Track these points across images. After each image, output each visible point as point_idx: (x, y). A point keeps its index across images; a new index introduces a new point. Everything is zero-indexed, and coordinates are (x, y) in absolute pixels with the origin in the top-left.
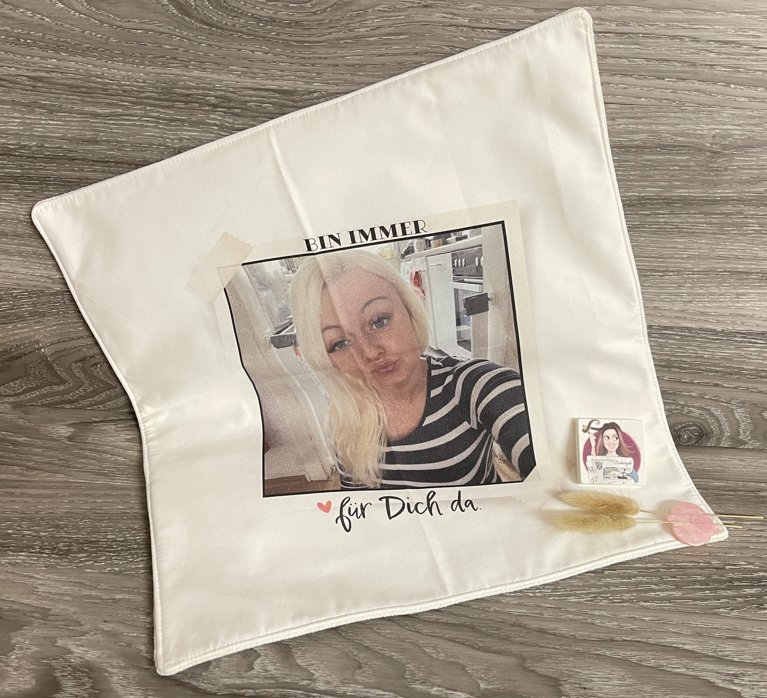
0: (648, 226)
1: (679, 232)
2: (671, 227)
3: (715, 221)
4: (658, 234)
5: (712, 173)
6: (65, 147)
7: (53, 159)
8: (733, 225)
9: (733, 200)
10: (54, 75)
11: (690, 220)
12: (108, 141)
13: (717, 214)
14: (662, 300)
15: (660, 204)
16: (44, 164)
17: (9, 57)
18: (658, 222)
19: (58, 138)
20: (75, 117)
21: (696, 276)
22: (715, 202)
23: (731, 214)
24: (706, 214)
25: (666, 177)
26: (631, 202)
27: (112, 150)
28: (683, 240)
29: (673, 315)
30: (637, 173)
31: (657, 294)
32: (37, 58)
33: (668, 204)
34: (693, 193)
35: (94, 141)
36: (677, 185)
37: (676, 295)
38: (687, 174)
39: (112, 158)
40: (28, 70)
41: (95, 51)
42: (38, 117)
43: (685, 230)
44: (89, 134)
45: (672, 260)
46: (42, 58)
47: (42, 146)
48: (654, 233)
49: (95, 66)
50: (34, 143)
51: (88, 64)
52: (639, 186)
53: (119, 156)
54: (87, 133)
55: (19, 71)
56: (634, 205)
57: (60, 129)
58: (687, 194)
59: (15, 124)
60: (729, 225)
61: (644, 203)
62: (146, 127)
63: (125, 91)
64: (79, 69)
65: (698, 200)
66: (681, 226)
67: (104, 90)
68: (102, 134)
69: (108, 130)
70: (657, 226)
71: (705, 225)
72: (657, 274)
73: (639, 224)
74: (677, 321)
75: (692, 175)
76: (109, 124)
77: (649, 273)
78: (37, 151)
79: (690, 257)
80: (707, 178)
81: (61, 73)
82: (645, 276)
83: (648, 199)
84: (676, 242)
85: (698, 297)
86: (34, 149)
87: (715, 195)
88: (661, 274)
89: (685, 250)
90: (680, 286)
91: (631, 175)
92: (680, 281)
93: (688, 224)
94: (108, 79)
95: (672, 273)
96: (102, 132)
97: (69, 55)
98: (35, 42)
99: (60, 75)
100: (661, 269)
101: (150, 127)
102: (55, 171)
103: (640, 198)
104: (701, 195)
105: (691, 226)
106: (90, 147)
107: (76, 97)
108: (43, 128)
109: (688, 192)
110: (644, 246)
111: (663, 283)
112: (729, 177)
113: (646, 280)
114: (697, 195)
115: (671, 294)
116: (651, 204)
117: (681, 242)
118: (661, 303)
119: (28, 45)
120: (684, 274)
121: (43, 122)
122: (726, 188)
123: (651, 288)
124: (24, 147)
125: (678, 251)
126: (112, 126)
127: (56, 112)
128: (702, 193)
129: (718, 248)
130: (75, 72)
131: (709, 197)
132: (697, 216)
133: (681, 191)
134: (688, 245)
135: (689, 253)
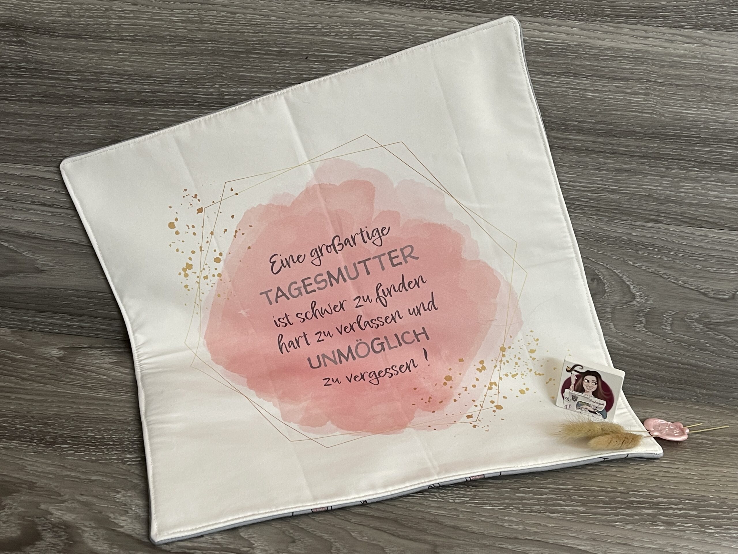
0: (156, 82)
1: (130, 75)
2: (137, 81)
3: (104, 84)
4: (147, 75)
5: (116, 124)
6: (647, 167)
7: (661, 157)
8: (89, 81)
9: (94, 102)
10: (638, 223)
11: (124, 86)
12: (608, 170)
13: (104, 90)
14: (132, 12)
15: (150, 101)
16: (671, 153)
17: (672, 238)
18: (148, 85)
19: (651, 175)
20: (630, 191)
21: (108, 35)
22: (109, 101)
23: (93, 90)
24: (112, 91)
25: (149, 123)
26: (173, 103)
27: (605, 163)
28: (126, 68)
31: (136, 18)
32: (648, 236)
33: (144, 101)
34: (126, 109)
35: (619, 171)
37: (121, 18)
38: (135, 124)
39: (607, 157)
40: (659, 228)
41: (597, 239)
42: (662, 192)
43: (126, 77)
44: (623, 177)
45: (131, 50)
46: (644, 236)
47: (667, 168)
48: (150, 76)
49: (602, 229)
50: (675, 171)
51: (607, 230)
53: (601, 158)
54: (624, 177)
55: (666, 227)
56: (170, 100)
57: (646, 182)
59: (685, 187)
60: (92, 81)
61: (163, 102)
62: (570, 181)
63: (581, 209)
64: (616, 227)
65: (121, 103)
66: (130, 81)
67: (599, 211)
68: (611, 177)
69: (605, 179)
70: (149, 81)
71: (111, 81)
72: (141, 38)
73: (164, 84)
75: (130, 123)
76: (602, 185)
77: (147, 38)
78: (674, 165)
79: (116, 53)
80: (119, 121)
81: (632, 225)
82: (150, 36)
83: (160, 105)
84: (131, 67)
85: (101, 14)
86: (676, 167)
87: (109, 106)
88: (137, 38)
89: (122, 60)
90: (120, 25)
92: (120, 30)
93: (125, 82)
94: (594, 218)
95: (128, 38)
96: (610, 178)
97: (620, 237)
98: (646, 248)
99: (633, 223)
100: (138, 42)
101: (567, 181)
102: (663, 147)
103: (166, 106)
104: (119, 107)
105: (122, 81)
106: (625, 166)
107: (625, 206)
108: (661, 183)
109: (130, 109)
111: (134, 29)
112: (102, 120)
113: (148, 32)
114: (123, 107)
115: (125, 18)
116: (157, 101)
117: (127, 66)
118: (131, 9)
119: (652, 246)
120: (118, 36)
121: (659, 188)
122: (102, 111)
123: (144, 24)
124: (685, 168)
125: (128, 59)
126: (601, 182)
127: (646, 195)
128: (120, 109)
129: (96, 60)
130: (618, 224)
131: (114, 105)
132: (119, 89)
133: (136, 111)
134: (120, 64)
135: (118, 57)
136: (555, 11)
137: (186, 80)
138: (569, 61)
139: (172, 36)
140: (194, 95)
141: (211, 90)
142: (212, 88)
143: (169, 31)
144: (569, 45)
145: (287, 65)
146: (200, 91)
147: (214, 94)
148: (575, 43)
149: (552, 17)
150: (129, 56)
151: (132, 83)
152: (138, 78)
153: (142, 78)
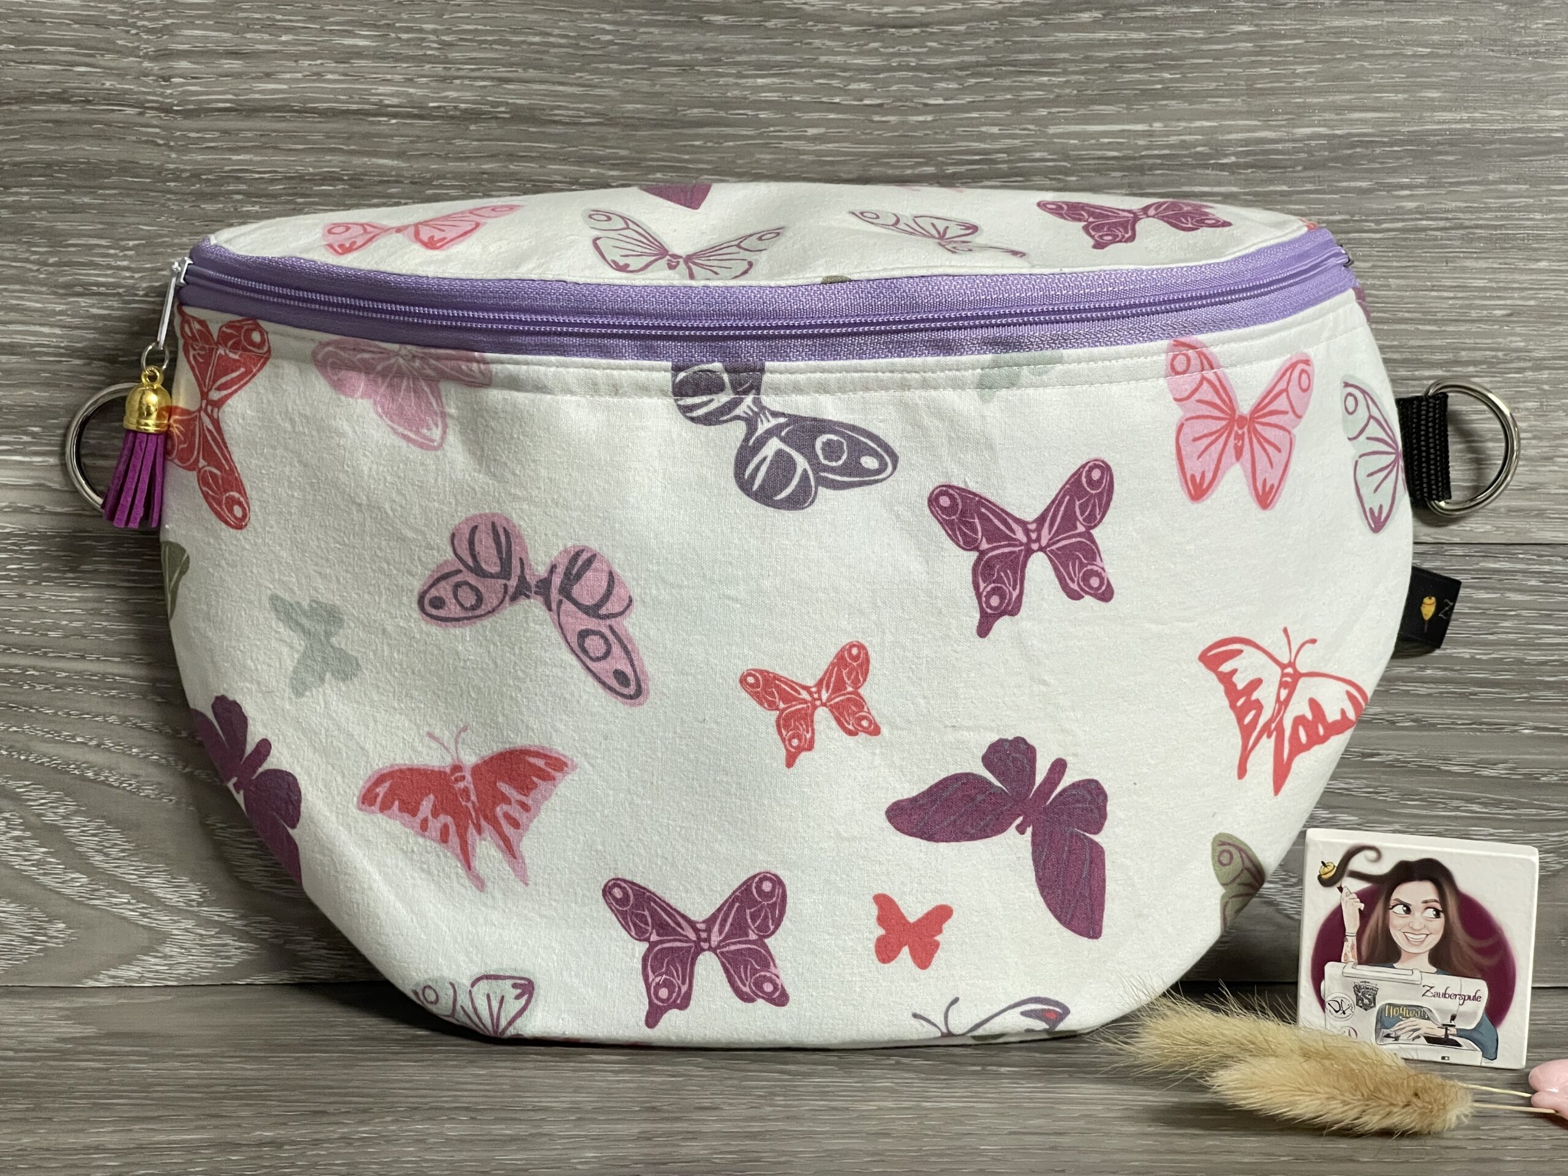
0: (1373, 226)
1: (1469, 240)
2: (1442, 224)
11: (1492, 202)
15: (1396, 156)
18: (1401, 211)
21: (1545, 375)
24: (1534, 181)
25: (1399, 78)
26: (1310, 153)
28: (1482, 264)
30: (1314, 68)
33: (1417, 155)
34: (1484, 121)
36: (1432, 99)
38: (1455, 68)
43: (1483, 233)
45: (1463, 327)
48: (1396, 245)
52: (1324, 108)
56: (1322, 165)
58: (1468, 126)
61: (1350, 156)
65: (1502, 141)
66: (1467, 219)
70: (1400, 225)
71: (1538, 216)
73: (1346, 221)
74: (1519, 524)
75: (1470, 70)
79: (1515, 313)
80: (1512, 76)
83: (1362, 144)
84: (1464, 269)
87: (1548, 126)
89: (1495, 292)
91: (1298, 76)
93: (1488, 215)
95: (1471, 369)
100: (1438, 357)
103: (1335, 143)
105: (1496, 218)
116: (1371, 159)
117: (1481, 270)
125: (1475, 298)
128: (1508, 120)
131: (1529, 130)
132: (1511, 188)
133: (1448, 116)
134: (1502, 276)
135: (1509, 302)
140: (1235, 189)
150: (1470, 307)
151: (1461, 215)
152: (1438, 233)
153: (1422, 235)
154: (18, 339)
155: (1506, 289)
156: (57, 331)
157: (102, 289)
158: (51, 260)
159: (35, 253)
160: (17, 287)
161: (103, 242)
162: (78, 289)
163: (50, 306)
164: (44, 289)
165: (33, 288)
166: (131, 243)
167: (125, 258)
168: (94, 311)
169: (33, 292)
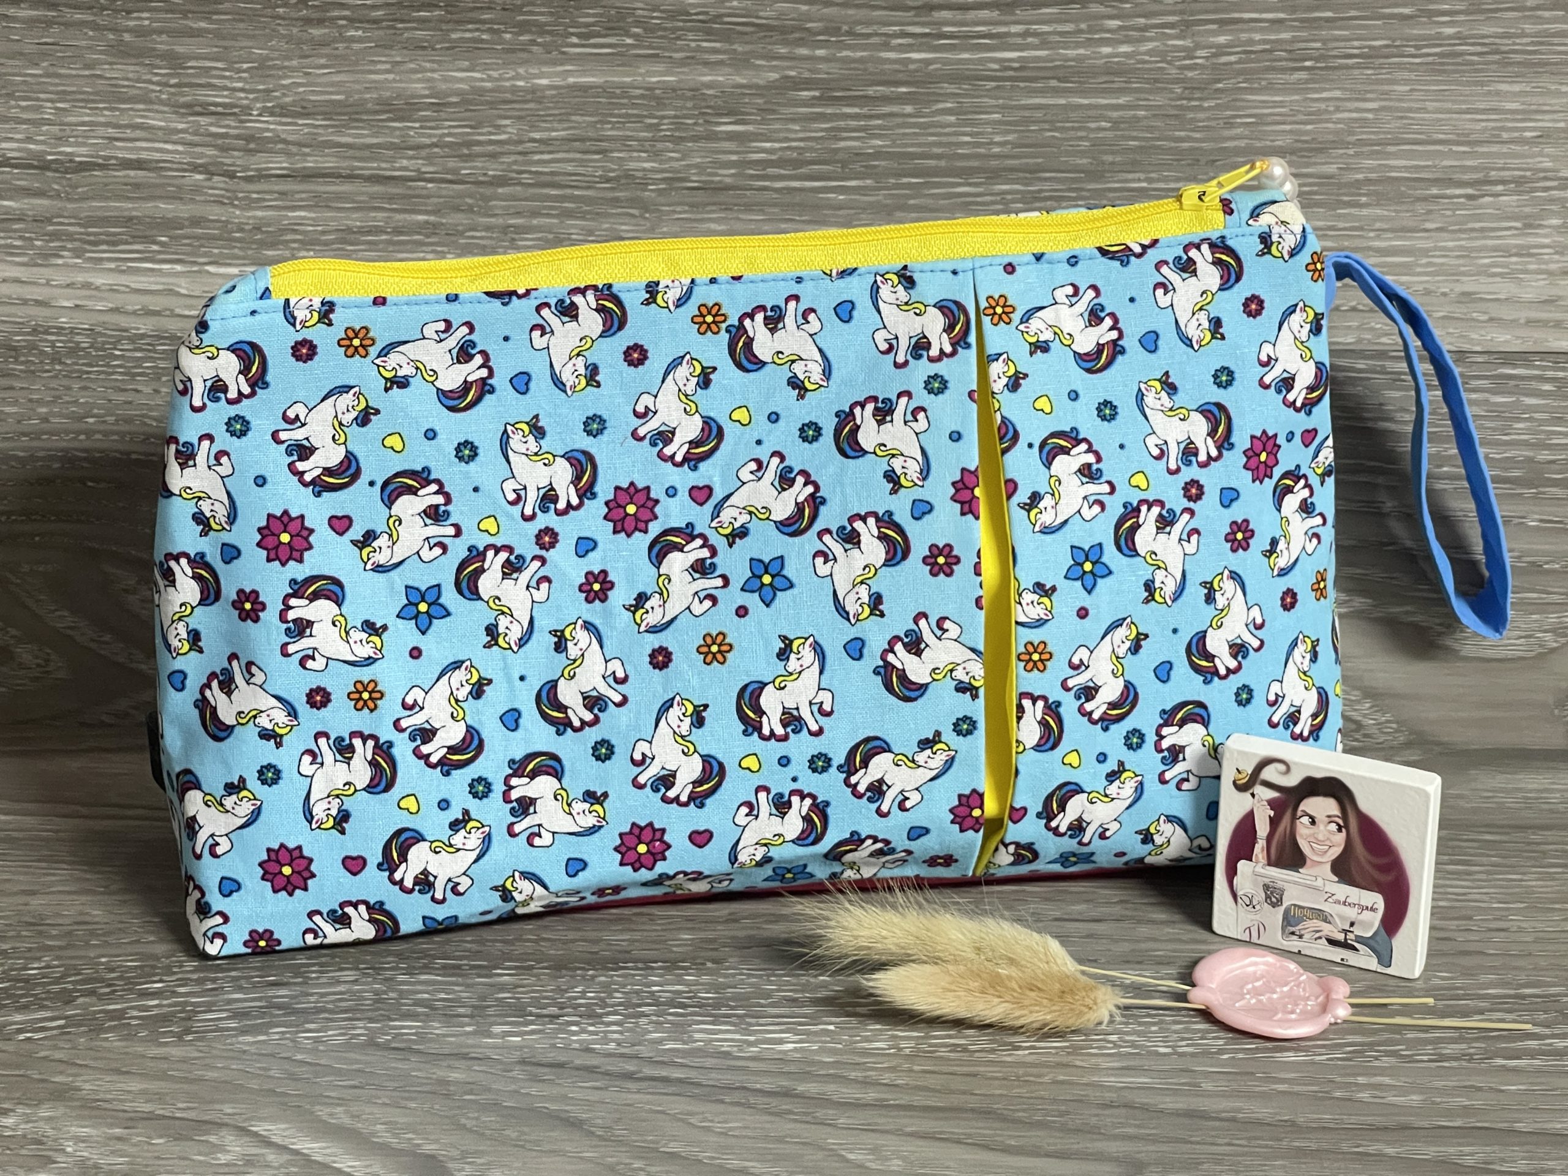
0: (1412, 50)
2: (1479, 49)
4: (1444, 71)
11: (1528, 27)
14: (1484, 272)
18: (1439, 36)
28: (1516, 88)
29: (1523, 315)
31: (1467, 254)
37: (1523, 252)
43: (1518, 58)
45: (1495, 148)
48: (1434, 69)
66: (1506, 44)
70: (1438, 50)
72: (1458, 192)
73: (1387, 46)
74: (1538, 334)
77: (1435, 191)
79: (1545, 136)
82: (1425, 199)
84: (1498, 93)
88: (1470, 191)
89: (1527, 114)
92: (1527, 210)
93: (1525, 40)
95: (1500, 188)
100: (1466, 177)
105: (1533, 43)
110: (1410, 110)
111: (1479, 218)
113: (1430, 212)
115: (1507, 252)
117: (1512, 94)
118: (1483, 279)
120: (1536, 190)
123: (1445, 235)
125: (1507, 120)
132: (1547, 14)
134: (1534, 100)
135: (1540, 124)
136: (139, 355)
137: (1308, 64)
138: (70, 206)
139: (1349, 204)
140: (1282, 15)
141: (1222, 39)
142: (1219, 46)
143: (1359, 218)
144: (78, 253)
145: (967, 139)
146: (1262, 30)
147: (1215, 27)
148: (60, 261)
149: (143, 336)
150: (1503, 129)
151: (1497, 41)
152: (1475, 58)
153: (1459, 60)
154: (144, 155)
155: (1537, 112)
156: (180, 148)
157: (220, 109)
158: (173, 81)
159: (157, 74)
160: (141, 106)
161: (219, 65)
162: (198, 109)
163: (173, 125)
164: (166, 109)
165: (156, 107)
166: (245, 66)
167: (240, 79)
168: (214, 129)
169: (157, 111)
